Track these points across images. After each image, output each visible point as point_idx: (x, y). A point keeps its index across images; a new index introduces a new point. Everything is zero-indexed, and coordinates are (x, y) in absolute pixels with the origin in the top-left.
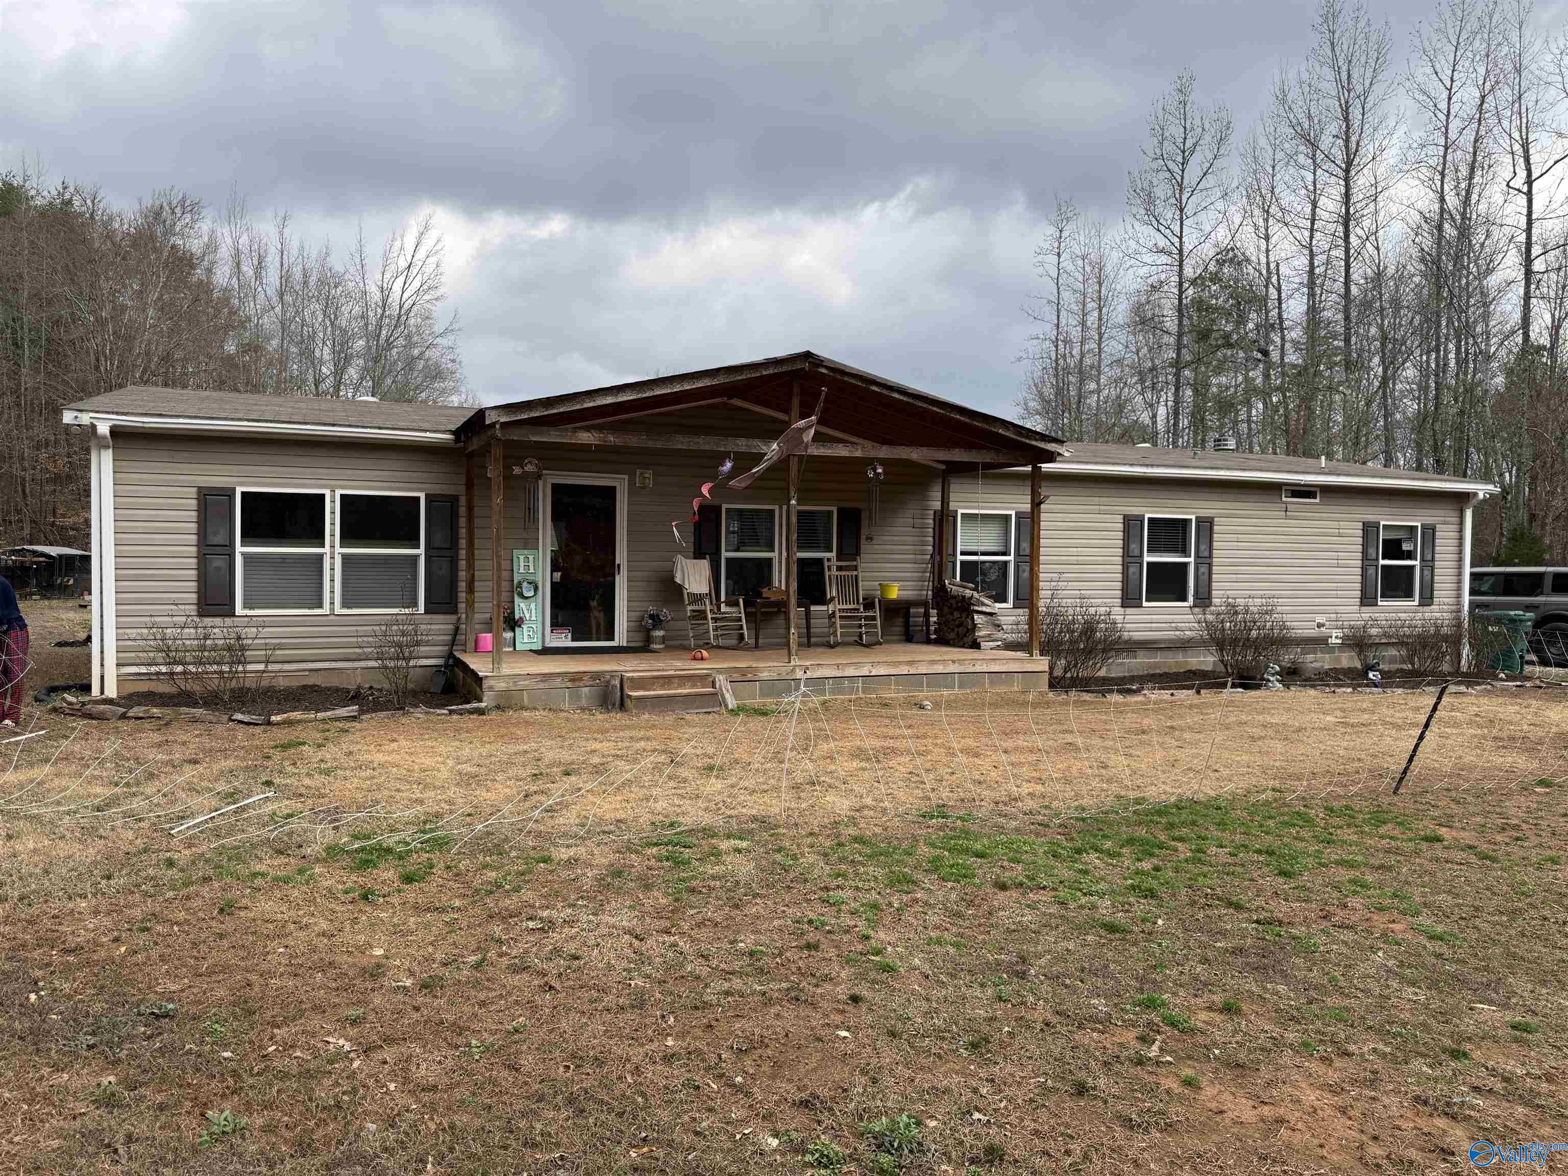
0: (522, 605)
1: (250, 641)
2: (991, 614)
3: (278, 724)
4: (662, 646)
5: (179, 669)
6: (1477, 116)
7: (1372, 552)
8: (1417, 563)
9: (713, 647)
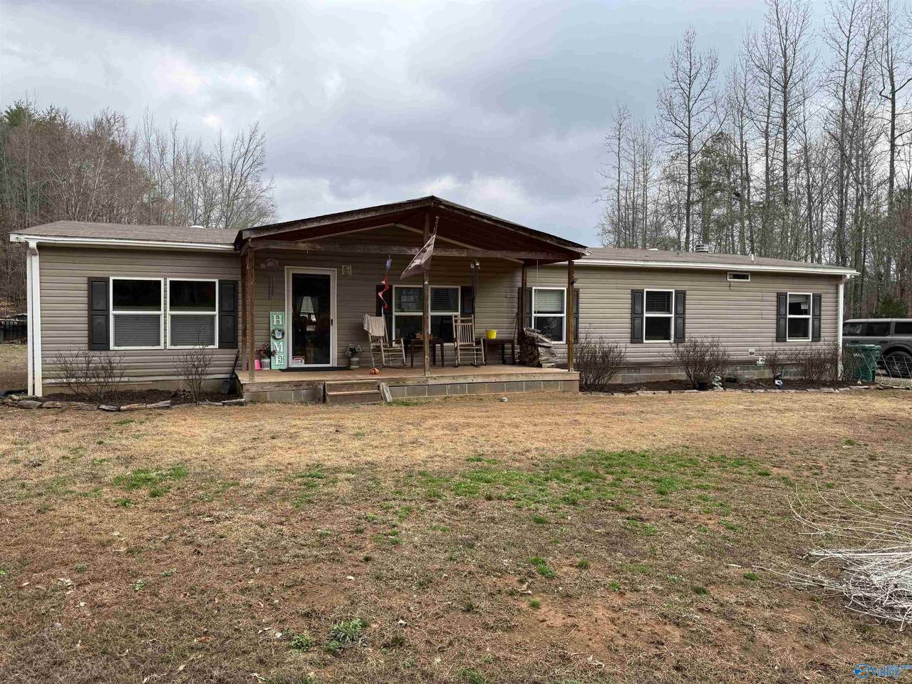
0: (275, 343)
1: (115, 365)
2: (549, 347)
3: (125, 411)
4: (358, 367)
5: (73, 380)
6: (864, 53)
7: (782, 310)
8: (810, 317)
9: (385, 367)
